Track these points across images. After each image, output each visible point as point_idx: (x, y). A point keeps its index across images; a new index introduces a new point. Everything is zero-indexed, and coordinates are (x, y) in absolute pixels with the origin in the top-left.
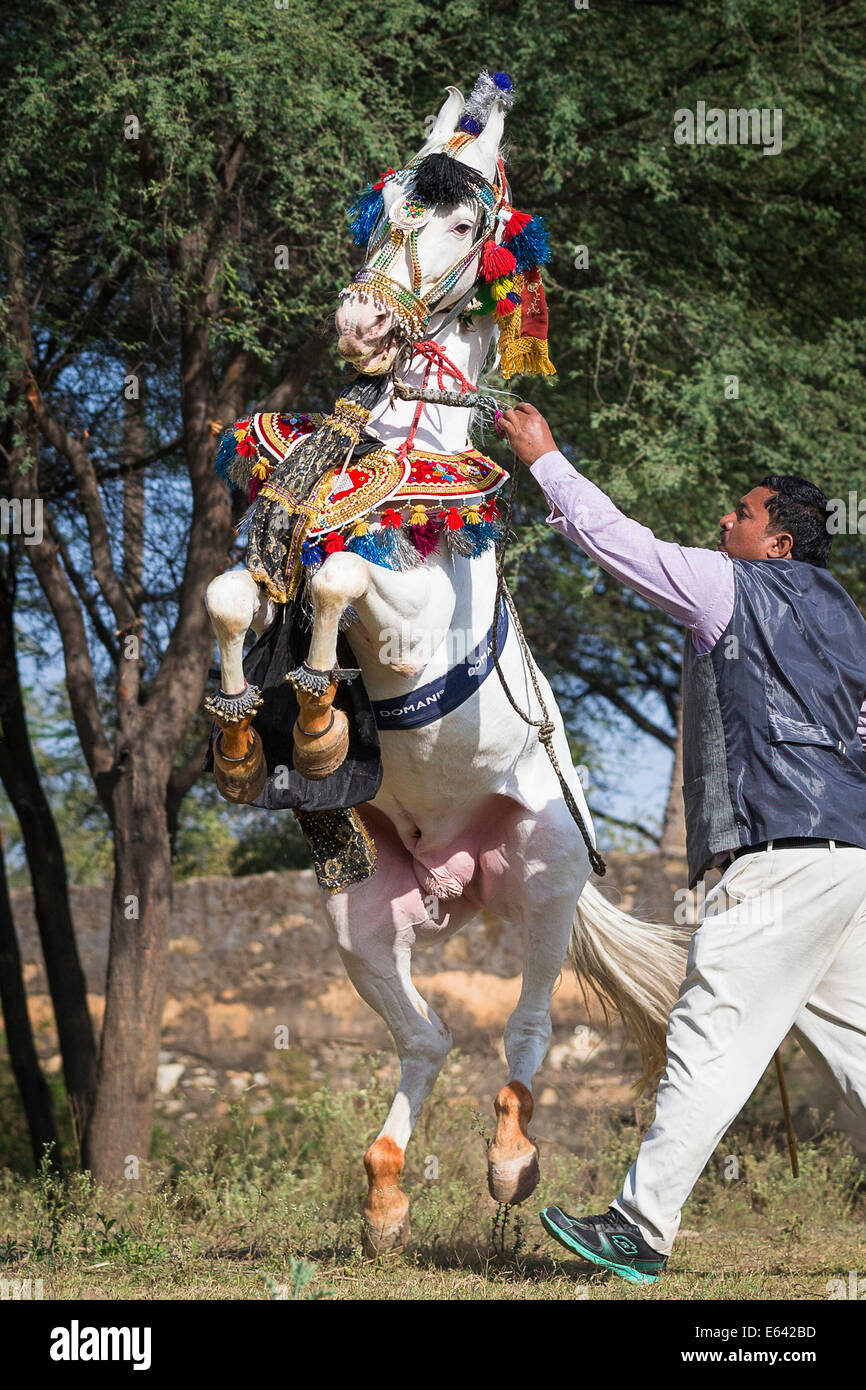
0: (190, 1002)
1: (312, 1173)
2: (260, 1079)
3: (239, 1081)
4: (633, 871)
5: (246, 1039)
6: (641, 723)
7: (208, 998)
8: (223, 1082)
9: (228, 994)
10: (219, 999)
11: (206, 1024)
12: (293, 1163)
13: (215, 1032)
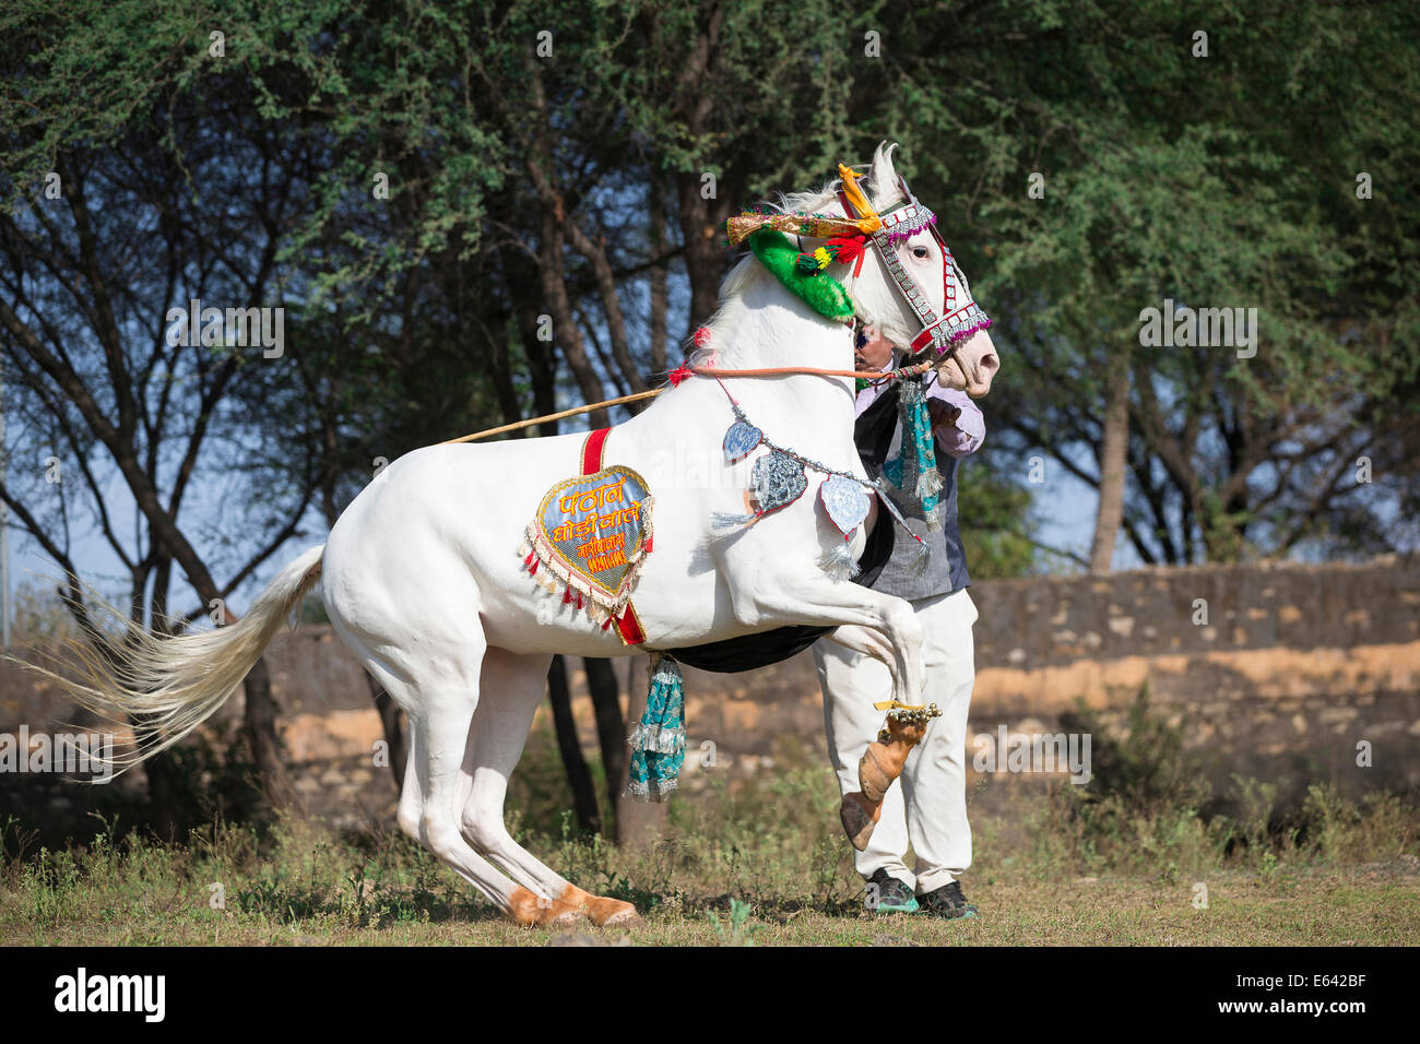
0: (709, 700)
1: (790, 836)
2: (768, 762)
3: (749, 764)
4: (1066, 590)
5: (755, 730)
6: (1069, 466)
7: (724, 697)
8: (737, 764)
9: (740, 693)
10: (733, 698)
11: (721, 718)
12: (775, 828)
13: (730, 722)
